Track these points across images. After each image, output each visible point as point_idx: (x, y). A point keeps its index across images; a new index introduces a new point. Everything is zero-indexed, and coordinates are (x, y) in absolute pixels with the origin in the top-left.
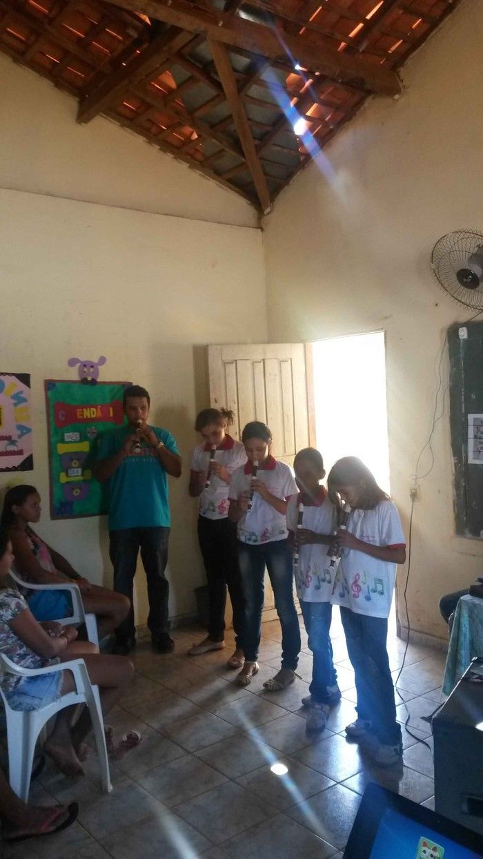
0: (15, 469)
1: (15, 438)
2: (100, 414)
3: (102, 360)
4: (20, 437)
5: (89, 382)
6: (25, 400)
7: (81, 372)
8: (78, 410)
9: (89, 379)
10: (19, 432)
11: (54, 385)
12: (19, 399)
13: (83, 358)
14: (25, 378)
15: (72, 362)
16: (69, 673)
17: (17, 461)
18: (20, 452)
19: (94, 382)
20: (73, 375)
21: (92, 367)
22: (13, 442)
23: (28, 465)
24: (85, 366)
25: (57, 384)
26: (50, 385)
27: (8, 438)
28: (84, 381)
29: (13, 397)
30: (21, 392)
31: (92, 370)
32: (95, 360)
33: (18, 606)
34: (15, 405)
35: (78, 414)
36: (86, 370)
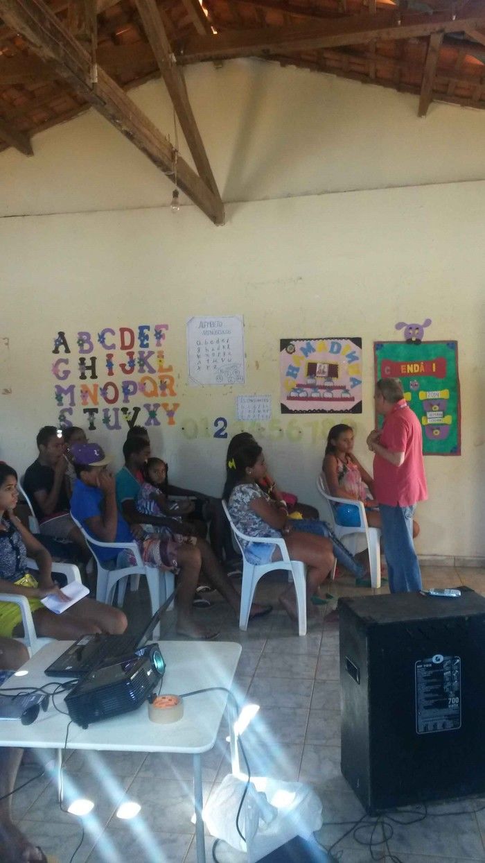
0: (346, 412)
1: (348, 387)
2: (423, 369)
3: (428, 323)
4: (352, 387)
5: (413, 342)
6: (356, 358)
7: (406, 334)
8: (402, 366)
9: (414, 339)
10: (352, 383)
11: (382, 346)
12: (353, 358)
14: (358, 341)
15: (399, 326)
16: (278, 547)
17: (350, 405)
18: (352, 399)
19: (418, 342)
20: (400, 336)
21: (417, 329)
22: (347, 391)
23: (358, 409)
24: (411, 328)
25: (385, 345)
26: (378, 346)
27: (343, 388)
28: (409, 341)
29: (348, 356)
30: (354, 352)
31: (417, 331)
32: (421, 323)
34: (349, 362)
35: (402, 369)
36: (411, 331)
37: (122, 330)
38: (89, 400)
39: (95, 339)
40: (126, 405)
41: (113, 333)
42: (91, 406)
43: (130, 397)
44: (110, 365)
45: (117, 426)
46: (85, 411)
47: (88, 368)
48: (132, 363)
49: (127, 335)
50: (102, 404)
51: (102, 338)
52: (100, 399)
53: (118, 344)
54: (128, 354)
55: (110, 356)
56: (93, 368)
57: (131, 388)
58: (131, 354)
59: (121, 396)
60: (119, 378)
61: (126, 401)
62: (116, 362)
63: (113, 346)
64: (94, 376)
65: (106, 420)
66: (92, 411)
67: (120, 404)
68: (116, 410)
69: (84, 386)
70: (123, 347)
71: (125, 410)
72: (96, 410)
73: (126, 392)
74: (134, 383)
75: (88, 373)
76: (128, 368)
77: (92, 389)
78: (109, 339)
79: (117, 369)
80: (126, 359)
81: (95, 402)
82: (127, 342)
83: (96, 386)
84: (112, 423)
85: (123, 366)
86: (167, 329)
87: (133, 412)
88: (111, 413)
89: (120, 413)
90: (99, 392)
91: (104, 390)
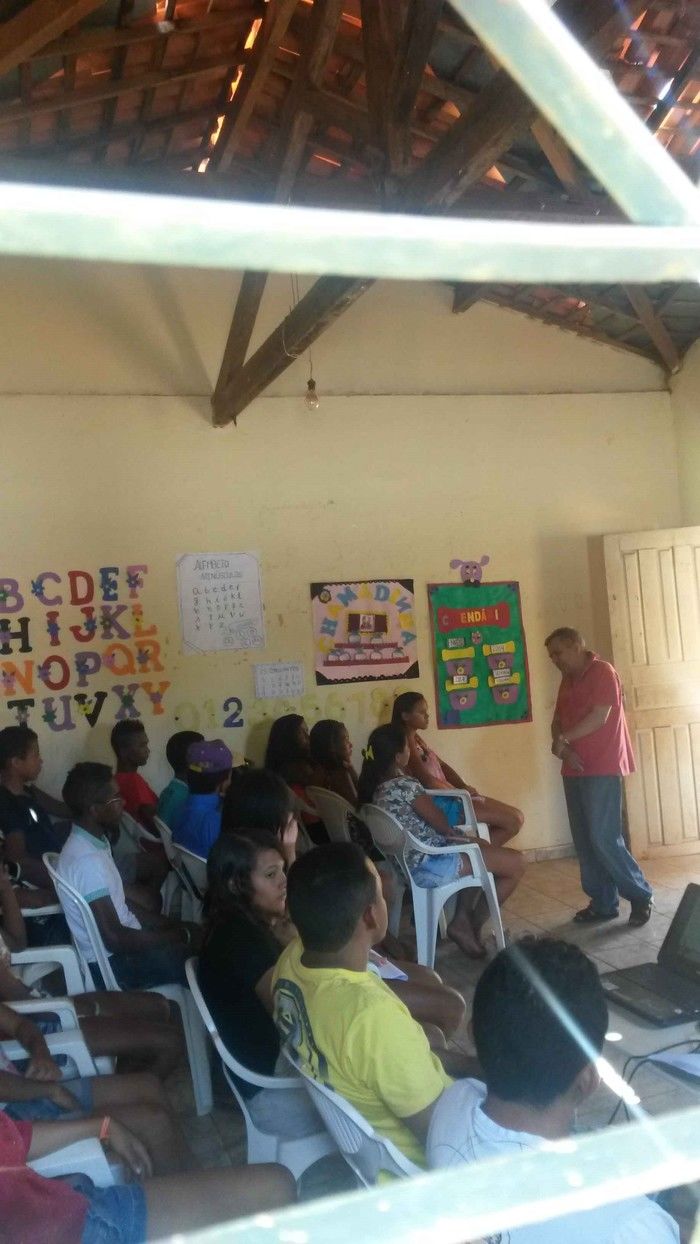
0: (401, 677)
1: (400, 645)
2: (484, 618)
3: (485, 560)
4: (405, 643)
5: (472, 584)
6: (408, 606)
7: (463, 574)
8: (463, 614)
9: (472, 581)
10: (404, 639)
11: (437, 589)
12: (404, 605)
13: (465, 559)
14: (408, 584)
15: (454, 564)
17: (404, 668)
18: (406, 660)
19: (477, 584)
20: (456, 577)
21: (475, 567)
22: (399, 650)
23: (413, 672)
24: (467, 567)
25: (440, 588)
26: (432, 589)
27: (394, 645)
28: (467, 583)
29: (398, 604)
30: (405, 599)
31: (475, 571)
32: (478, 560)
33: (418, 788)
34: (400, 611)
35: (462, 618)
36: (468, 571)
37: (73, 575)
38: (17, 686)
39: (25, 590)
40: (82, 690)
41: (57, 579)
42: (21, 694)
43: (89, 678)
44: (53, 629)
45: (68, 724)
46: (11, 705)
47: (15, 635)
48: (91, 625)
49: (81, 583)
50: (41, 692)
51: (38, 588)
52: (38, 684)
53: (67, 597)
54: (83, 610)
55: (53, 616)
56: (23, 635)
57: (90, 663)
58: (88, 612)
59: (74, 676)
60: (69, 648)
61: (83, 683)
62: (64, 623)
63: (58, 600)
64: (26, 648)
65: (49, 716)
66: (23, 705)
67: (72, 689)
68: (66, 700)
69: (8, 665)
70: (75, 601)
71: (81, 698)
72: (31, 702)
73: (83, 669)
74: (95, 656)
75: (16, 644)
76: (84, 632)
77: (22, 670)
78: (51, 589)
79: (65, 635)
80: (80, 619)
81: (29, 689)
82: (82, 592)
83: (29, 664)
84: (59, 719)
85: (75, 630)
86: (146, 571)
87: (95, 700)
88: (58, 705)
89: (74, 704)
90: (35, 672)
91: (44, 669)
